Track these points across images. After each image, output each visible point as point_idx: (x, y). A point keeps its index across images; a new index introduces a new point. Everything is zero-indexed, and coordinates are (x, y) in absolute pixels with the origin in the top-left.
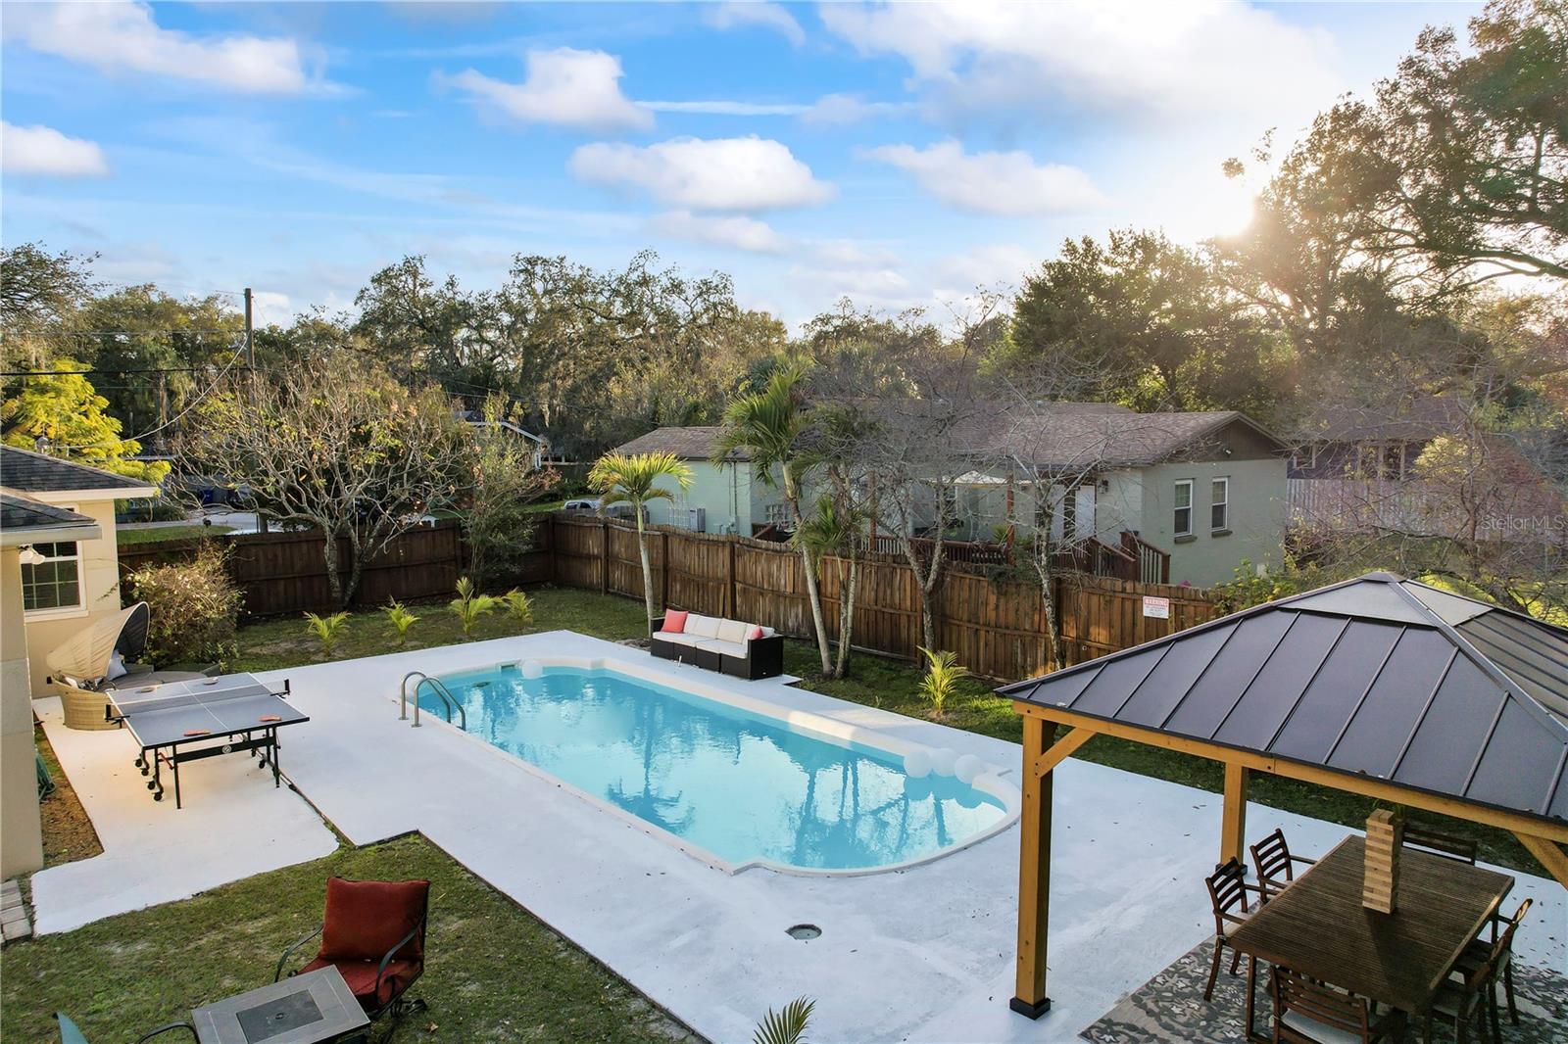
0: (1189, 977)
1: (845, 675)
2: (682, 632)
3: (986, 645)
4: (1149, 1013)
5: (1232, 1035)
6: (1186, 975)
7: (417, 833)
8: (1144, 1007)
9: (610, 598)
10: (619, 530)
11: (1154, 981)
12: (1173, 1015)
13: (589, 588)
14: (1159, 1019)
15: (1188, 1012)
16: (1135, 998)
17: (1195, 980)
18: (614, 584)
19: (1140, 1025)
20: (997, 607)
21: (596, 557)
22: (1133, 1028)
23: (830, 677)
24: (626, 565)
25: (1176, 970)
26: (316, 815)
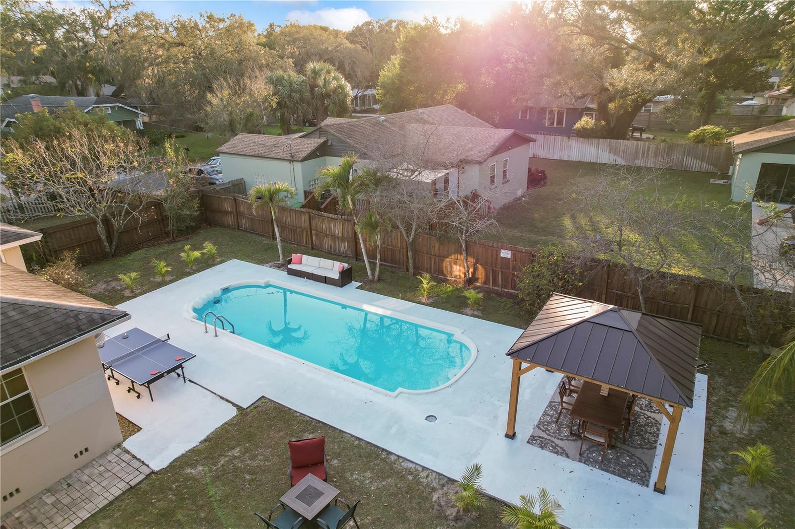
0: (549, 415)
1: (379, 280)
2: (301, 264)
3: (435, 263)
4: (543, 431)
5: (566, 434)
6: (548, 415)
7: (263, 397)
8: (540, 429)
9: (241, 233)
10: (242, 201)
11: (540, 419)
12: (549, 430)
13: (228, 227)
14: (546, 433)
15: (553, 428)
16: (538, 426)
17: (551, 416)
18: (242, 225)
19: (541, 436)
20: (439, 248)
21: (231, 213)
22: (540, 437)
23: (372, 281)
24: (248, 218)
25: (545, 414)
26: (214, 395)
